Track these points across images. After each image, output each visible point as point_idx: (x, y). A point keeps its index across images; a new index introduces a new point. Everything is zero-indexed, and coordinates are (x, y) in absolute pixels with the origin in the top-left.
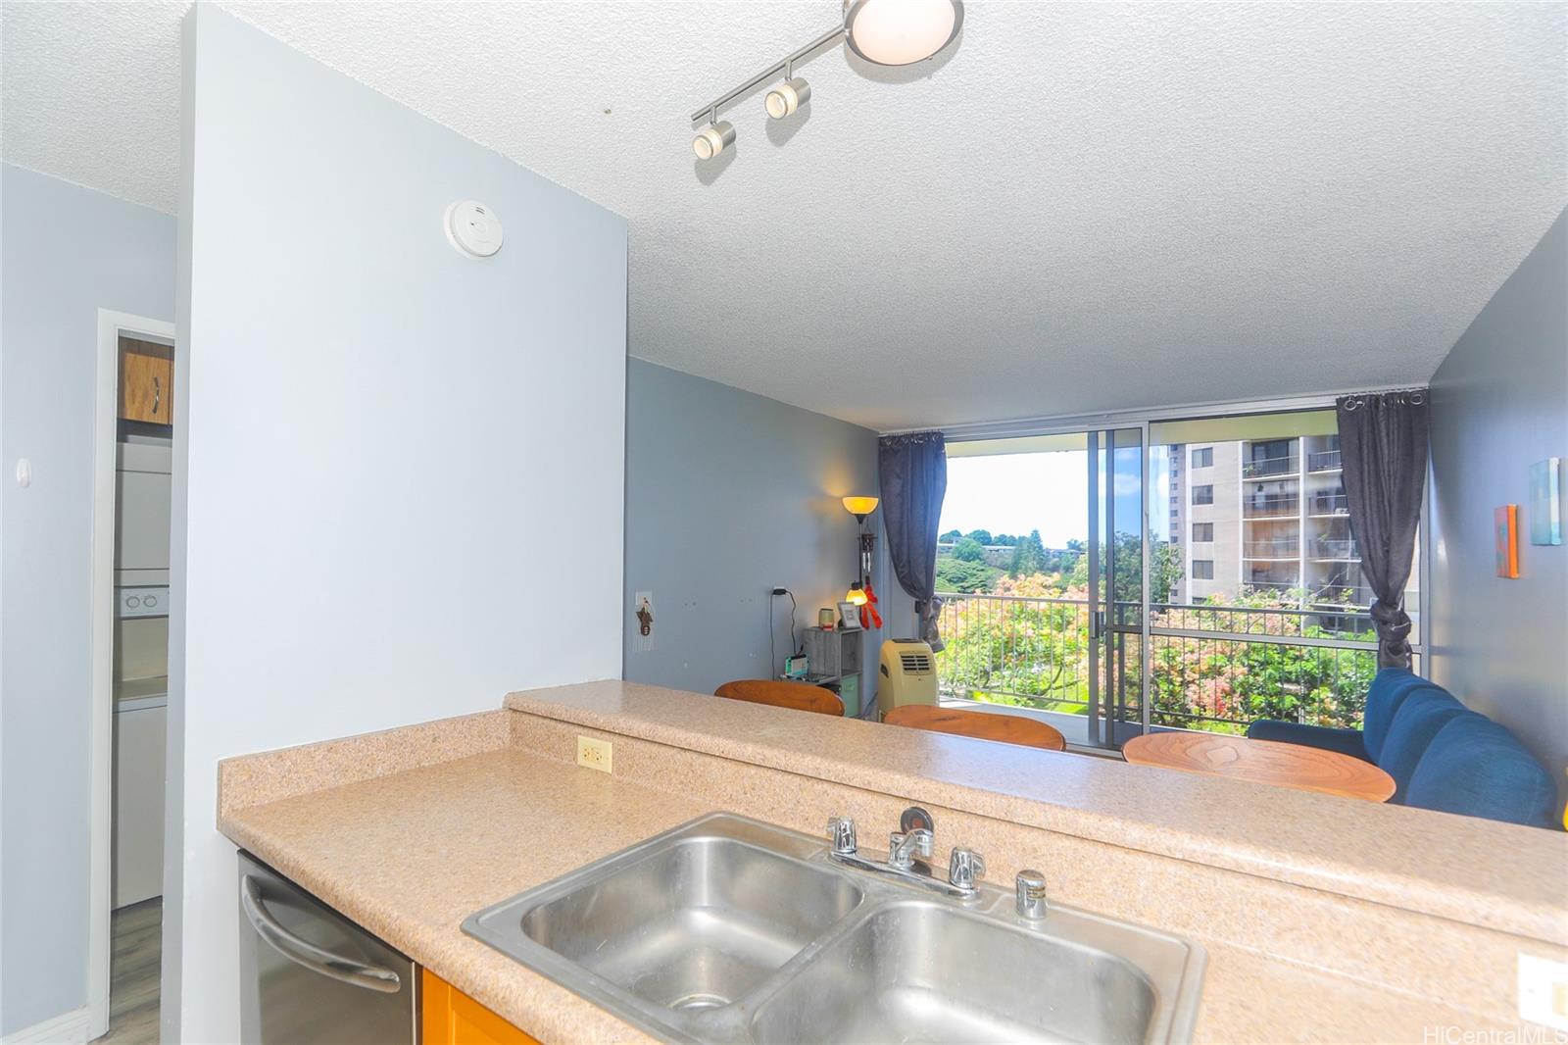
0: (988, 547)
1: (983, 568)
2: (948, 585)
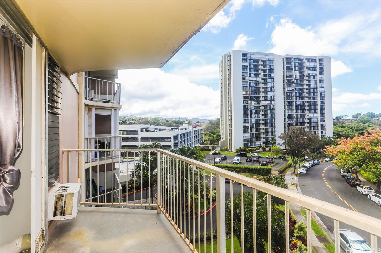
0: (373, 118)
1: (371, 125)
2: (355, 132)
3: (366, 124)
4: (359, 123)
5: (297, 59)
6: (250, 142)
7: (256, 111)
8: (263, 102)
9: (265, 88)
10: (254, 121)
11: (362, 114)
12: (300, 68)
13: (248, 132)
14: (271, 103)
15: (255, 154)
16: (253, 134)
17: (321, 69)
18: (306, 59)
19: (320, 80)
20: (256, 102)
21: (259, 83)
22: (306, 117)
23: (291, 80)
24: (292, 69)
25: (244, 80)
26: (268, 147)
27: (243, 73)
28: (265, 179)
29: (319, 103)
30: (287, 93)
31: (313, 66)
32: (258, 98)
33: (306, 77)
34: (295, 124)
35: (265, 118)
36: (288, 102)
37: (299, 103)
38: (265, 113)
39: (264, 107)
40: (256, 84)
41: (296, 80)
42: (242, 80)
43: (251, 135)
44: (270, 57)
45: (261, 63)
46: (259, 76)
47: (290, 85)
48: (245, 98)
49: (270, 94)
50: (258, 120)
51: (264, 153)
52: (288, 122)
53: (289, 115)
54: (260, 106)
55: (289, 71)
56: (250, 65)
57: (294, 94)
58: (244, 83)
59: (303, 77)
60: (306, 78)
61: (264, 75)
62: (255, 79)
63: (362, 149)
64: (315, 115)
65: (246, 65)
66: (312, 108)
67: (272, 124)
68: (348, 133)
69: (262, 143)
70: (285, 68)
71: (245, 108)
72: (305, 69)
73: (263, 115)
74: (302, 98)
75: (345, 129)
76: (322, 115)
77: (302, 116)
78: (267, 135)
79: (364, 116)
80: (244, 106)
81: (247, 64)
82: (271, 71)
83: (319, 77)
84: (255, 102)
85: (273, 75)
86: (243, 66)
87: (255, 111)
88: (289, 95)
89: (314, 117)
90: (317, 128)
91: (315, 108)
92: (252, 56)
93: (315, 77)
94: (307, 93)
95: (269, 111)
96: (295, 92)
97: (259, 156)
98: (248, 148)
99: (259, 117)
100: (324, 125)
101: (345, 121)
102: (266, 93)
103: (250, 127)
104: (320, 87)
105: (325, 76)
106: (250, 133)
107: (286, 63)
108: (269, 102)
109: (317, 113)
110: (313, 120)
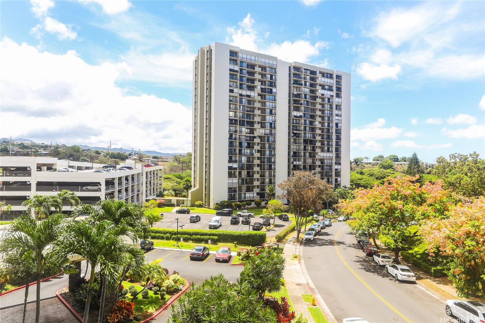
0: (396, 163)
1: (393, 172)
2: (376, 180)
3: (389, 171)
4: (381, 168)
5: (308, 70)
6: (237, 193)
7: (249, 144)
8: (259, 131)
9: (263, 111)
10: (244, 159)
11: (385, 157)
12: (311, 85)
13: (236, 177)
14: (271, 134)
15: (244, 212)
16: (243, 180)
17: (339, 89)
18: (320, 73)
19: (336, 106)
20: (249, 130)
21: (254, 101)
22: (317, 157)
23: (299, 101)
24: (302, 85)
25: (231, 94)
26: (264, 200)
27: (230, 81)
28: (256, 251)
29: (334, 137)
30: (293, 119)
31: (328, 85)
32: (251, 124)
33: (319, 98)
34: (302, 167)
35: (261, 155)
36: (295, 134)
37: (309, 136)
38: (261, 148)
39: (260, 139)
40: (249, 102)
41: (305, 102)
42: (228, 93)
43: (240, 181)
44: (271, 62)
45: (258, 69)
46: (254, 90)
47: (297, 109)
48: (232, 122)
49: (269, 118)
50: (250, 159)
51: (258, 210)
52: (293, 163)
53: (295, 153)
54: (255, 137)
55: (297, 87)
56: (241, 70)
57: (303, 121)
58: (231, 98)
59: (314, 98)
60: (319, 100)
61: (262, 88)
62: (249, 93)
63: (380, 204)
64: (328, 154)
65: (235, 69)
66: (324, 144)
67: (270, 166)
68: (367, 182)
69: (255, 195)
70: (292, 82)
71: (232, 138)
72: (318, 87)
73: (258, 151)
74: (313, 129)
75: (364, 177)
76: (338, 156)
77: (312, 155)
78: (263, 183)
79: (386, 159)
80: (231, 135)
81: (237, 68)
82: (273, 84)
83: (336, 100)
84: (246, 130)
85: (274, 90)
86: (231, 70)
87: (246, 145)
88: (296, 123)
89: (328, 157)
90: (330, 174)
91: (328, 144)
92: (245, 56)
93: (331, 100)
94: (320, 122)
95: (267, 146)
96: (304, 120)
97: (251, 215)
98: (235, 202)
99: (253, 155)
100: (340, 170)
101: (365, 166)
102: (264, 118)
103: (238, 169)
104: (336, 115)
105: (342, 101)
106: (237, 178)
107: (294, 74)
108: (268, 131)
109: (332, 152)
110: (326, 161)
